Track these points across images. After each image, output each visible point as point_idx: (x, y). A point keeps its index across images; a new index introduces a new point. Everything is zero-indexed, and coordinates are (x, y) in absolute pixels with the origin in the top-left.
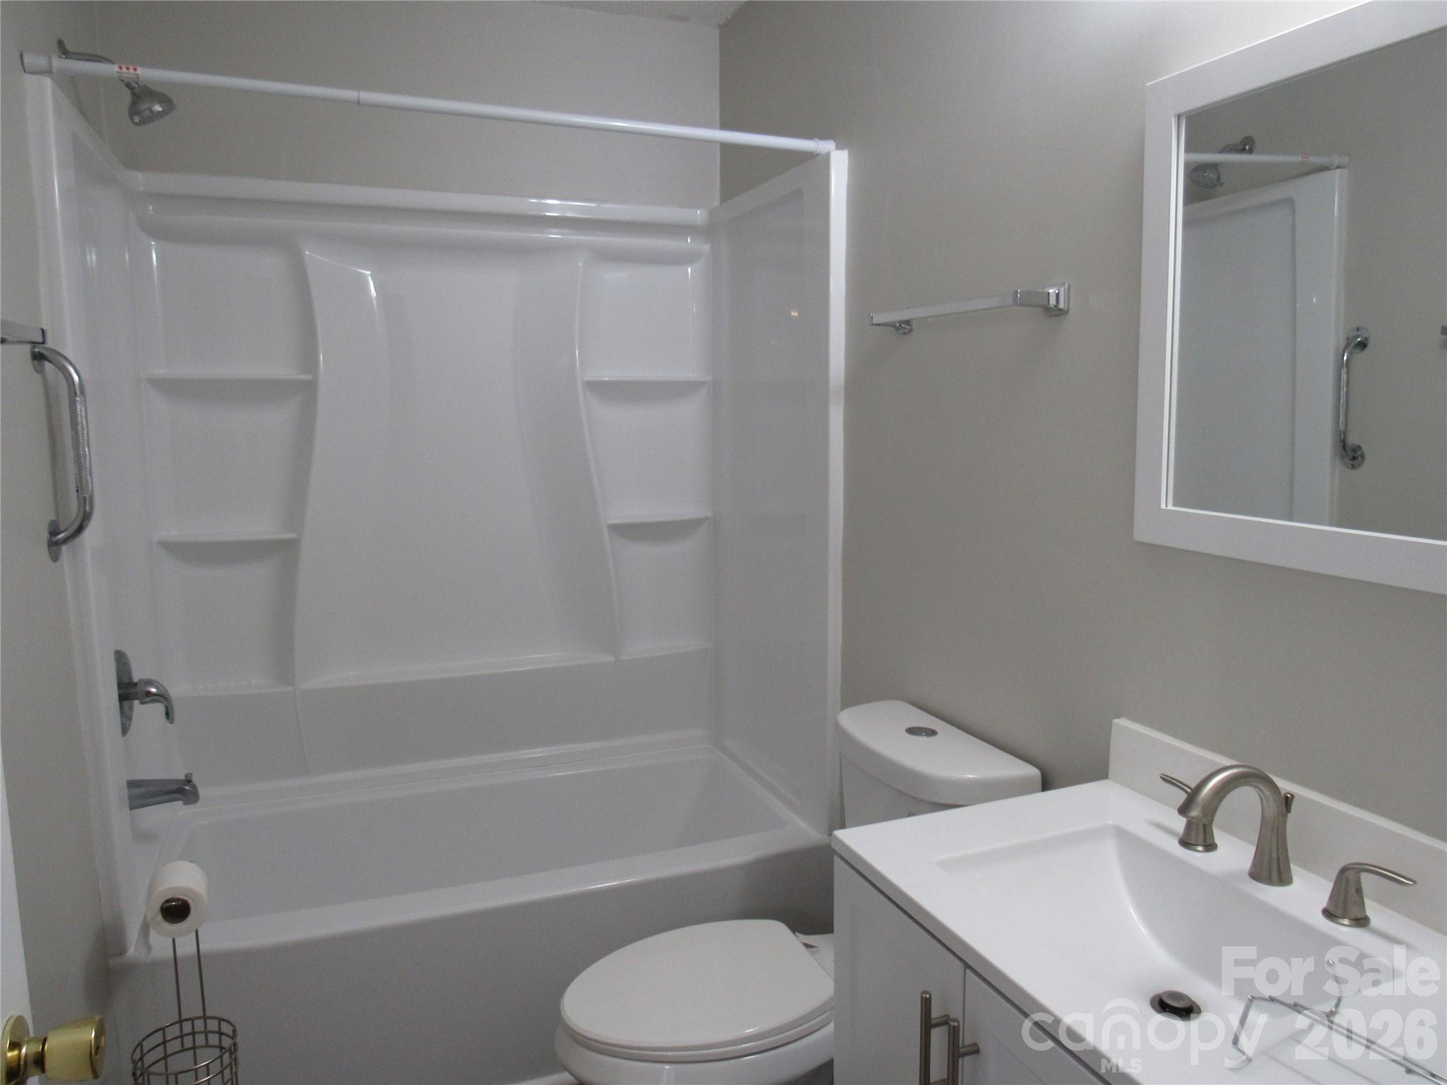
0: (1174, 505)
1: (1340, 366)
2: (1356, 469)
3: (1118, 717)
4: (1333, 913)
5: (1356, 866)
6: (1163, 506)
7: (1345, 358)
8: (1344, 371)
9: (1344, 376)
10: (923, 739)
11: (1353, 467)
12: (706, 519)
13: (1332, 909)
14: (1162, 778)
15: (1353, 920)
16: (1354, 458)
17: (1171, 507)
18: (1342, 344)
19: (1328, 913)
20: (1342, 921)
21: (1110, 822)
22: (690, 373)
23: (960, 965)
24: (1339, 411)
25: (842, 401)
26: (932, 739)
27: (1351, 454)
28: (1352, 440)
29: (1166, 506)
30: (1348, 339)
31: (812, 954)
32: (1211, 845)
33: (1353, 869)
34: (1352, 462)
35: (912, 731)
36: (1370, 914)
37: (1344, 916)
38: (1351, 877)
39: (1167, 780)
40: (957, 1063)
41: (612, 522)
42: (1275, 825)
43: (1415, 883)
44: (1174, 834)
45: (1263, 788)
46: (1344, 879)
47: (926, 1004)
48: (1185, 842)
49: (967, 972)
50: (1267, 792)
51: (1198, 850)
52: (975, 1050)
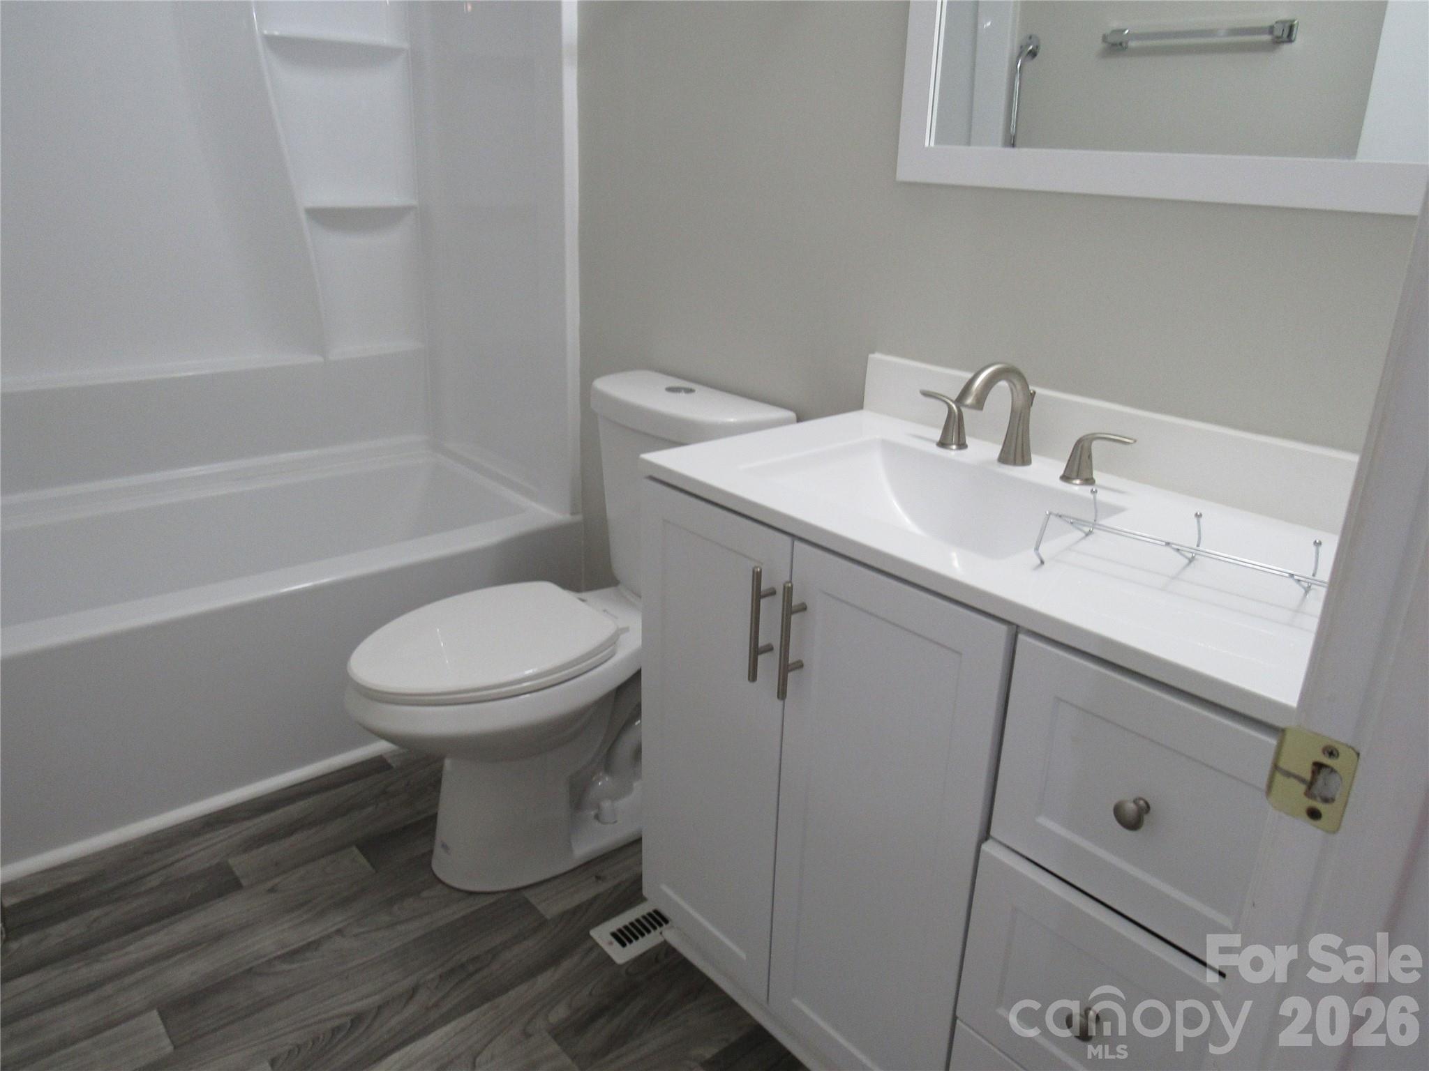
0: (936, 144)
1: (1013, 73)
3: (872, 354)
4: (1069, 477)
5: (1088, 437)
6: (926, 146)
7: (1019, 65)
8: (1017, 77)
9: (1017, 83)
10: (683, 397)
12: (411, 207)
13: (1066, 475)
14: (922, 394)
15: (1084, 480)
17: (932, 144)
18: (1016, 53)
19: (1065, 477)
20: (1074, 482)
21: (878, 437)
22: (383, 37)
23: (788, 540)
24: (1011, 117)
26: (690, 395)
29: (929, 144)
30: (1021, 47)
31: (584, 603)
32: (964, 444)
33: (1086, 440)
35: (671, 390)
36: (1095, 476)
37: (1077, 478)
38: (1086, 445)
39: (926, 394)
40: (790, 618)
41: (310, 205)
42: (1022, 415)
43: (1135, 441)
44: (931, 441)
45: (1016, 381)
46: (1080, 446)
47: (757, 577)
48: (943, 444)
49: (797, 543)
50: (1019, 387)
51: (952, 449)
52: (803, 608)
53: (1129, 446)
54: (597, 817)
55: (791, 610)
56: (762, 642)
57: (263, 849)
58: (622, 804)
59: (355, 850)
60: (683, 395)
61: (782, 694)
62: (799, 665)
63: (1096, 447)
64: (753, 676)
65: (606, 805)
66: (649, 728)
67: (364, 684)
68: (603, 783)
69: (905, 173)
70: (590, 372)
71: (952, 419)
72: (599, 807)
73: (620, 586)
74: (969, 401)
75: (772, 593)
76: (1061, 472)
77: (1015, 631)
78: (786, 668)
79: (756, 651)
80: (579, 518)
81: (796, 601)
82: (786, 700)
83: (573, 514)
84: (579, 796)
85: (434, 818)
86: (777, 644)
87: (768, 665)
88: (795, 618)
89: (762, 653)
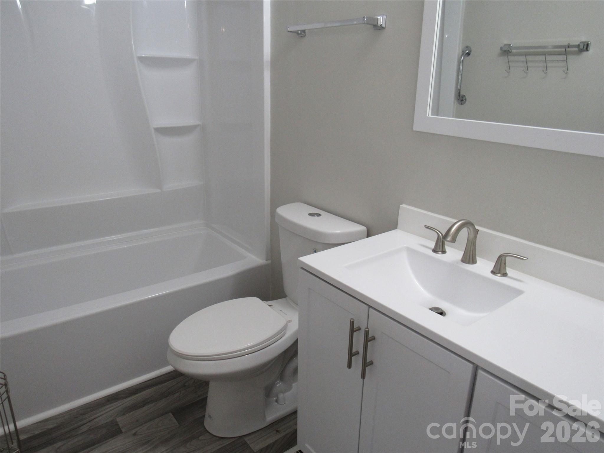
0: (431, 115)
1: (460, 62)
2: (463, 104)
3: (401, 204)
4: (495, 272)
5: (505, 255)
6: (427, 115)
7: (462, 59)
8: (461, 64)
9: (461, 67)
10: (316, 218)
11: (462, 104)
12: (199, 125)
13: (494, 271)
14: (425, 227)
15: (502, 274)
16: (462, 100)
17: (430, 116)
18: (461, 54)
19: (493, 272)
20: (497, 275)
21: (405, 246)
22: (187, 54)
23: (366, 307)
24: (458, 81)
25: (270, 69)
26: (319, 217)
27: (461, 98)
28: (462, 93)
29: (429, 115)
30: (463, 51)
31: (272, 308)
32: (444, 251)
33: (503, 256)
34: (461, 102)
35: (311, 214)
36: (507, 272)
37: (499, 273)
38: (503, 259)
39: (427, 227)
40: (368, 343)
41: (155, 126)
42: (473, 241)
43: (527, 259)
44: (429, 248)
45: (471, 228)
46: (500, 259)
47: (352, 323)
48: (435, 251)
49: (370, 309)
50: (472, 229)
51: (439, 254)
52: (373, 338)
53: (523, 261)
54: (277, 401)
55: (368, 339)
56: (354, 350)
57: (132, 413)
58: (288, 394)
59: (171, 414)
60: (316, 217)
61: (363, 377)
62: (371, 363)
63: (508, 259)
64: (350, 366)
65: (281, 396)
66: (301, 360)
67: (176, 350)
68: (279, 385)
69: (417, 127)
70: (275, 203)
71: (439, 241)
72: (277, 396)
73: (287, 298)
74: (449, 239)
75: (359, 329)
76: (492, 269)
77: (476, 368)
78: (366, 364)
79: (351, 354)
80: (269, 262)
81: (370, 336)
82: (365, 380)
83: (267, 260)
84: (268, 392)
85: (205, 399)
86: (361, 351)
87: (357, 361)
88: (369, 344)
89: (353, 356)
